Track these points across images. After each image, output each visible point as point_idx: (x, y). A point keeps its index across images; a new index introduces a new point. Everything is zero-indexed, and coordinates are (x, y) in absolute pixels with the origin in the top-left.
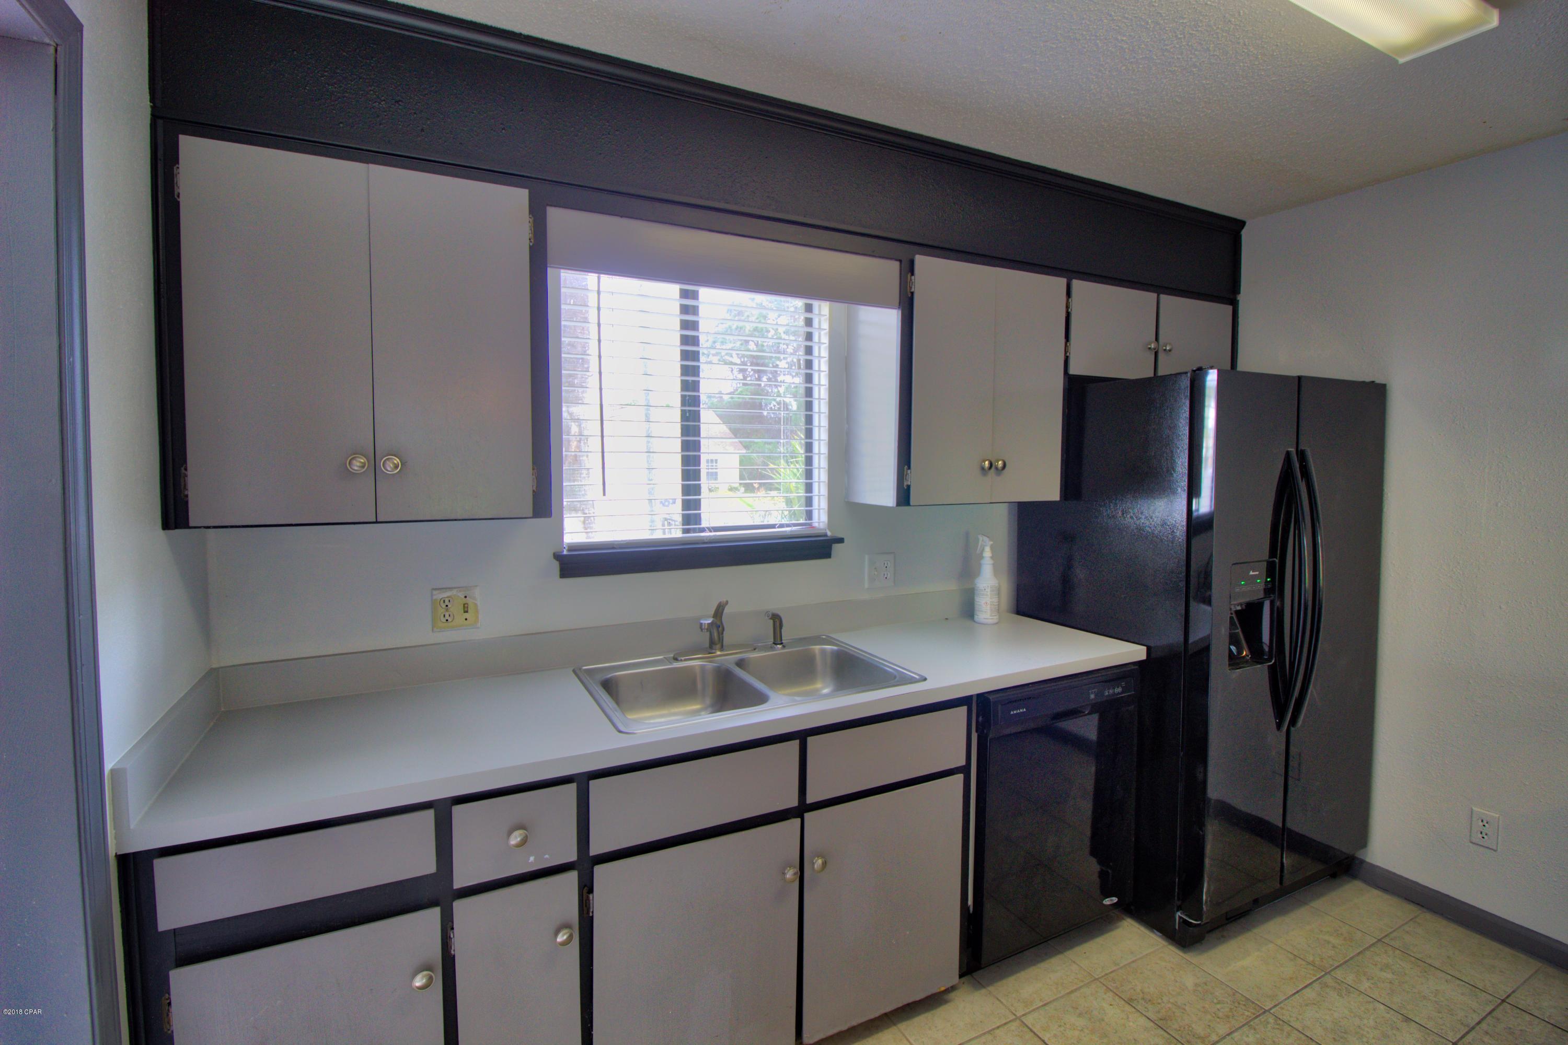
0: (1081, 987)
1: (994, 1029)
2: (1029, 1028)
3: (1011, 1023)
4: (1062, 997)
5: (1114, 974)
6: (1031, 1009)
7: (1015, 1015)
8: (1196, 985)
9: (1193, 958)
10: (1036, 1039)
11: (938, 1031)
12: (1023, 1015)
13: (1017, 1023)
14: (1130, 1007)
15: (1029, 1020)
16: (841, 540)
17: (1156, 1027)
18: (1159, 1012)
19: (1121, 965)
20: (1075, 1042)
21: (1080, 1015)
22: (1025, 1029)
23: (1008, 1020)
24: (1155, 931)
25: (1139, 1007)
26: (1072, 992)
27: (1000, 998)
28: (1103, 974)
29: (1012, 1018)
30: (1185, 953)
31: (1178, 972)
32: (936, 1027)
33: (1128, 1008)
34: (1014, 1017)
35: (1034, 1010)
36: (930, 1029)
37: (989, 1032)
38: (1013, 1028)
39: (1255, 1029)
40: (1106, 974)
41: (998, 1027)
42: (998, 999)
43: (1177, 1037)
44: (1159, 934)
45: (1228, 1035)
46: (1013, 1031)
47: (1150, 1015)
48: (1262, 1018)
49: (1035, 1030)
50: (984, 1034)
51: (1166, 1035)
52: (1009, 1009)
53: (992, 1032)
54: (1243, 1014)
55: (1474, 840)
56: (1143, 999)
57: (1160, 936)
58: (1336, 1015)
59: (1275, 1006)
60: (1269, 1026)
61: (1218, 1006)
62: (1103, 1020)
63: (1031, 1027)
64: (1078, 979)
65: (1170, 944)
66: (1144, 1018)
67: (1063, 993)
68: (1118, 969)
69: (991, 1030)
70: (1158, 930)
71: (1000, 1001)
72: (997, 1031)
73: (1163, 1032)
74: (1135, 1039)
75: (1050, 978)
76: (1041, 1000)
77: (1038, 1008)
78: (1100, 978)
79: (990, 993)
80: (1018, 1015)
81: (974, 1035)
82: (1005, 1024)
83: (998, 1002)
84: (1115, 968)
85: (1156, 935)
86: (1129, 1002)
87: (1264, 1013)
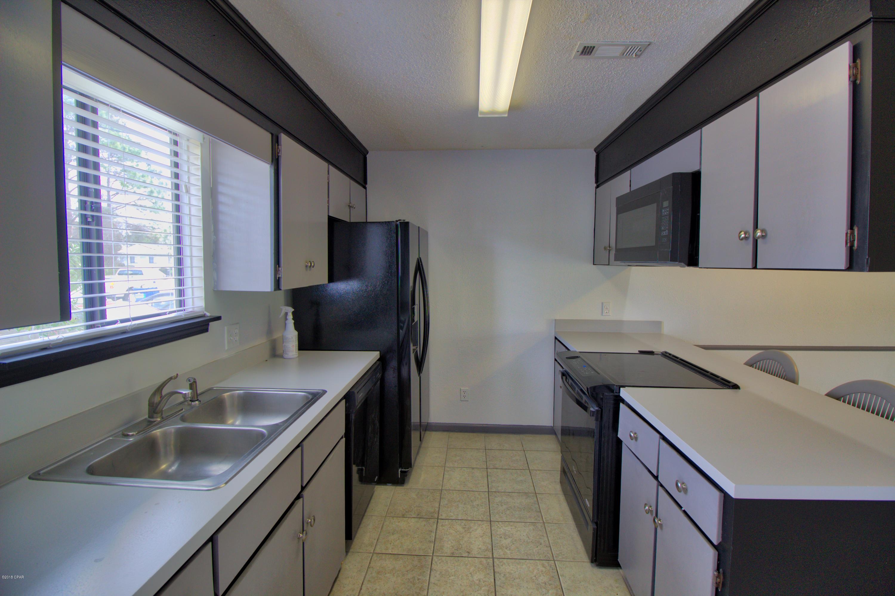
0: (383, 524)
1: (369, 565)
2: (381, 553)
3: (373, 557)
4: (380, 532)
5: (389, 510)
6: (374, 546)
7: (371, 553)
8: (417, 495)
9: (407, 486)
10: (387, 555)
11: (348, 585)
12: (374, 550)
13: (375, 555)
14: (405, 518)
15: (378, 550)
16: (219, 318)
17: (419, 519)
18: (415, 513)
19: (388, 505)
20: (401, 545)
21: (393, 534)
22: (380, 555)
23: (371, 557)
24: (388, 484)
25: (408, 516)
26: (382, 527)
27: (359, 551)
28: (386, 513)
29: (371, 555)
30: (403, 486)
31: (408, 495)
32: (346, 584)
33: (405, 519)
34: (372, 554)
35: (376, 546)
36: (344, 587)
37: (368, 568)
38: (375, 558)
39: (444, 498)
40: (387, 512)
41: (370, 563)
42: (358, 552)
43: (428, 517)
44: (390, 484)
45: (439, 505)
46: (377, 559)
47: (413, 516)
48: (443, 493)
49: (384, 552)
50: (367, 570)
51: (424, 519)
52: (367, 553)
53: (369, 567)
54: (437, 496)
55: (462, 400)
56: (406, 512)
57: (391, 485)
58: (458, 479)
59: (442, 486)
60: (446, 494)
61: (429, 498)
62: (402, 530)
63: (381, 552)
64: (379, 521)
65: (396, 486)
66: (413, 519)
67: (380, 530)
68: (389, 507)
69: (368, 566)
70: (389, 483)
71: (360, 552)
72: (371, 564)
73: (422, 519)
74: (417, 528)
75: (369, 528)
76: (375, 539)
77: (376, 544)
78: (386, 515)
79: (353, 552)
80: (372, 552)
81: (364, 574)
82: (371, 559)
83: (360, 553)
84: (388, 508)
85: (389, 486)
86: (403, 516)
87: (441, 491)
